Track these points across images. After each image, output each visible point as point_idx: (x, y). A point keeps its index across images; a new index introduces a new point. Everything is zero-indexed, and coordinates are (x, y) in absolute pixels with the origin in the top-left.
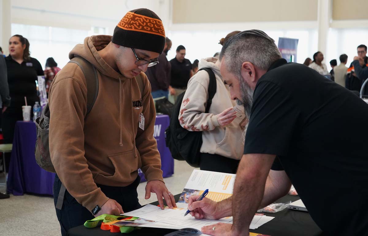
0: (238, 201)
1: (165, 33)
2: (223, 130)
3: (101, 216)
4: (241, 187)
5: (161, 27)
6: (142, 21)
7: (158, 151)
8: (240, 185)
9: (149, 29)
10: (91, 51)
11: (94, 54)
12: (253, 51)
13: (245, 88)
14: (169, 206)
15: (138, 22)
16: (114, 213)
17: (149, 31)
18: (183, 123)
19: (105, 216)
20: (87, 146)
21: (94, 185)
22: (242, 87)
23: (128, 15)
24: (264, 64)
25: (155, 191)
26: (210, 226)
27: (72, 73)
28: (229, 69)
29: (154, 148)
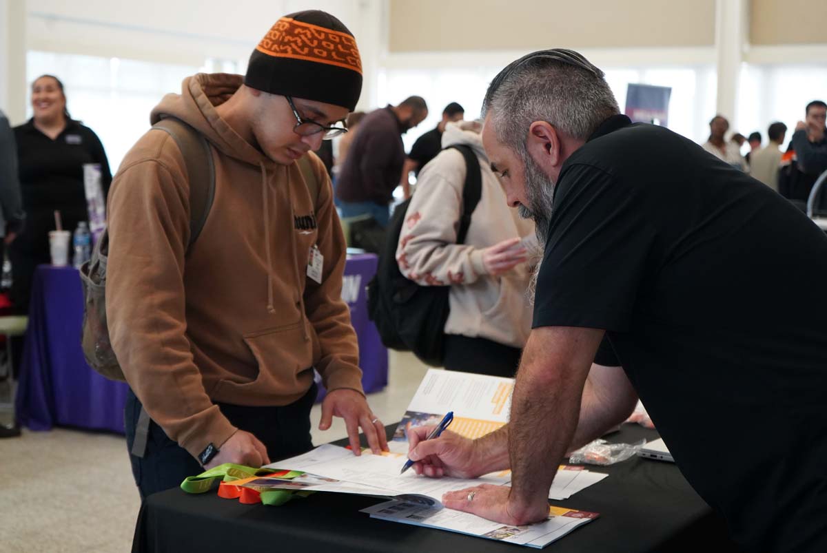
0: (521, 435)
1: (360, 64)
2: (497, 284)
3: (220, 467)
4: (527, 401)
5: (352, 50)
6: (310, 36)
7: (352, 328)
8: (524, 398)
9: (325, 54)
10: (196, 103)
11: (203, 110)
12: (554, 98)
13: (537, 179)
14: (374, 447)
15: (300, 38)
16: (248, 461)
17: (325, 58)
18: (407, 267)
19: (228, 468)
20: (192, 313)
21: (204, 399)
22: (530, 179)
23: (279, 25)
24: (579, 125)
25: (342, 413)
26: (461, 491)
27: (156, 149)
28: (501, 137)
29: (343, 320)
